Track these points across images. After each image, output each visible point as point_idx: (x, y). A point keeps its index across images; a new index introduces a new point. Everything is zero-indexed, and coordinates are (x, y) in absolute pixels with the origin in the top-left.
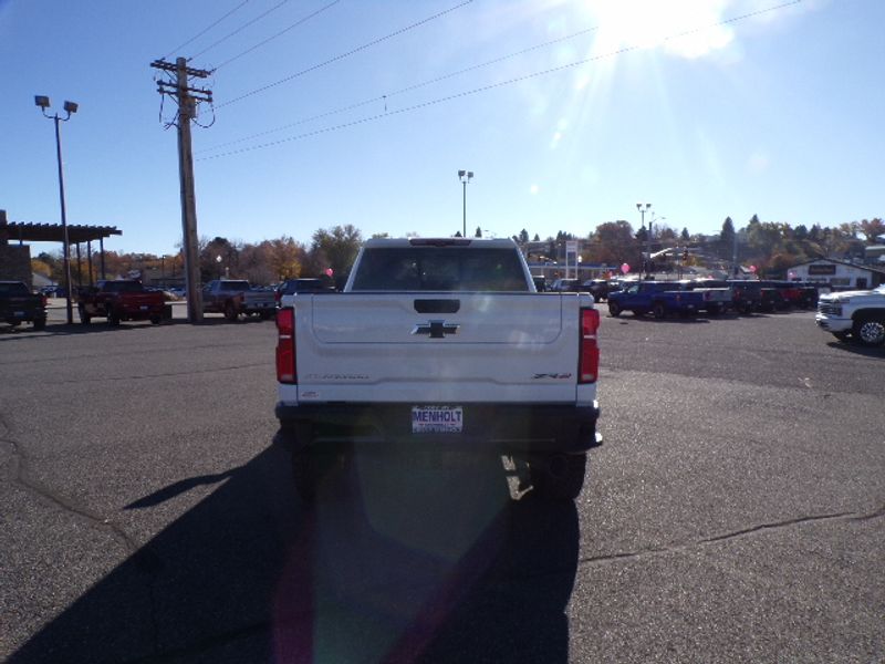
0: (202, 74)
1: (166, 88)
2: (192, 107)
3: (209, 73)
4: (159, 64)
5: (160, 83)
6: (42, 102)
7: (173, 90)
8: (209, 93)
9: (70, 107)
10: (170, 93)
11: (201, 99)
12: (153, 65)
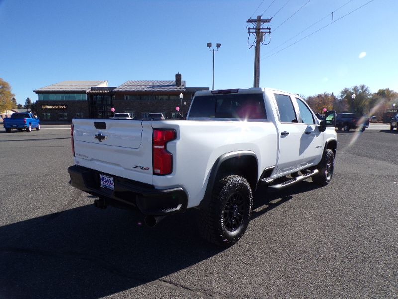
0: (267, 21)
1: (251, 31)
2: (262, 37)
3: (270, 20)
4: (250, 21)
5: (249, 29)
6: (209, 45)
7: (255, 31)
8: (270, 29)
9: (219, 46)
10: (252, 33)
11: (266, 33)
12: (247, 22)
